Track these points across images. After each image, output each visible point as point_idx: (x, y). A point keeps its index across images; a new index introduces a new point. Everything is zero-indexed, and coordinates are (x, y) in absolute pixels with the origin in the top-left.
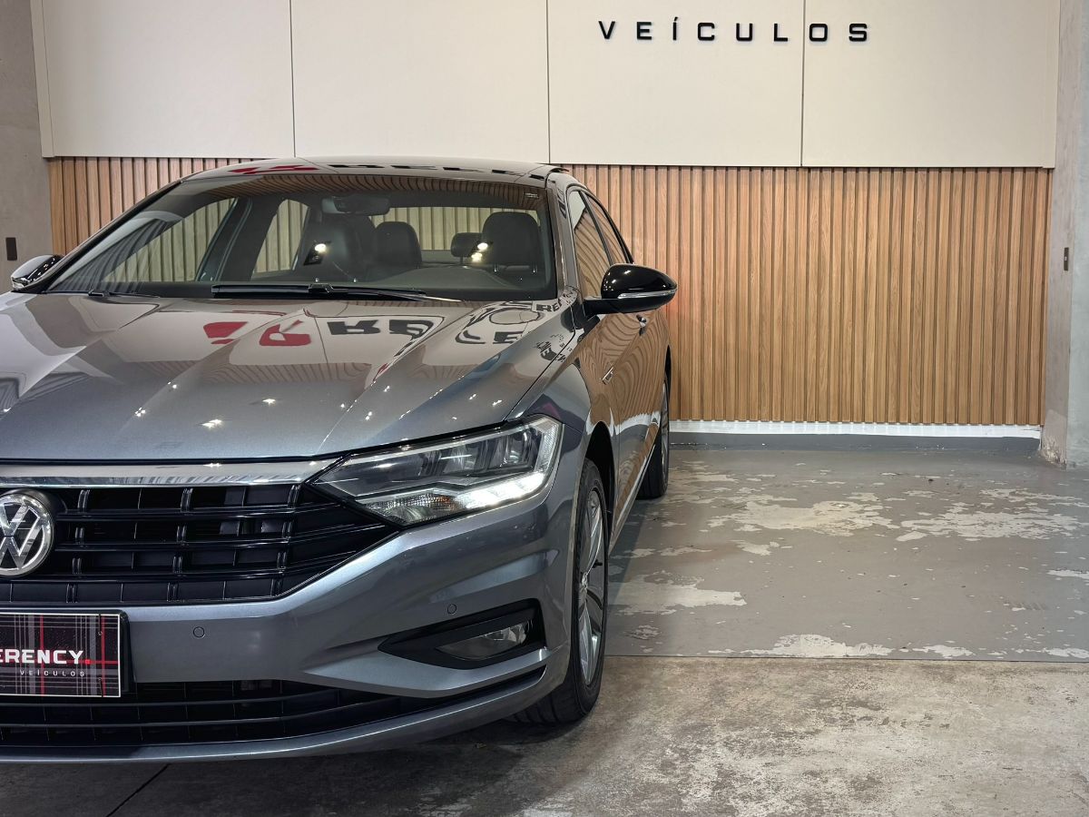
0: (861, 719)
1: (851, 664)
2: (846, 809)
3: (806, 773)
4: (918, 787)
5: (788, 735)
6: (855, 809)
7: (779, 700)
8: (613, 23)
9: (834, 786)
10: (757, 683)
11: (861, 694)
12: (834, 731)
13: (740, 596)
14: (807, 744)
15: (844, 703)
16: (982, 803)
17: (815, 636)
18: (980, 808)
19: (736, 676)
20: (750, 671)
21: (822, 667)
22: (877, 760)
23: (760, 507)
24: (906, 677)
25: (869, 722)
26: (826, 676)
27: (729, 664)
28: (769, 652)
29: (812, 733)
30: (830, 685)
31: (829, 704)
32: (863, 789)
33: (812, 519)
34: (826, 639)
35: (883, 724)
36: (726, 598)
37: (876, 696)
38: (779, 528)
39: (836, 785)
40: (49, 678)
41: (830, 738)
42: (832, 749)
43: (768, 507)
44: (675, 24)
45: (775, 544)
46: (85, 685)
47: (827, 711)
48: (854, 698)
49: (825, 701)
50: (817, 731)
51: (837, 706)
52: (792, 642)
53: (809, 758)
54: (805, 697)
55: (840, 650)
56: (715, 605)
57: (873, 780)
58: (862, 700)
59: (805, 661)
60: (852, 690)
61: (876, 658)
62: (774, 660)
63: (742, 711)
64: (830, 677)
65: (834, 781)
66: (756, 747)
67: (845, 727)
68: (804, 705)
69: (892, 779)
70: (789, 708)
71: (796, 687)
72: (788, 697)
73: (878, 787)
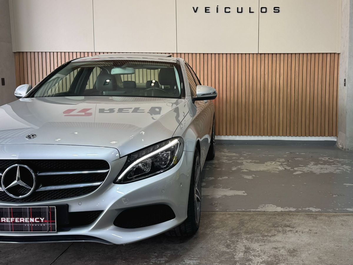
0: (289, 231)
1: (283, 214)
2: (287, 259)
3: (273, 248)
4: (309, 252)
5: (266, 236)
6: (290, 259)
7: (262, 225)
8: (197, 8)
9: (282, 252)
10: (253, 220)
11: (288, 223)
12: (280, 235)
13: (245, 192)
14: (272, 239)
15: (283, 226)
16: (330, 257)
17: (271, 205)
18: (330, 258)
19: (247, 218)
20: (251, 216)
21: (274, 215)
22: (295, 244)
23: (248, 164)
24: (301, 218)
25: (291, 232)
26: (276, 217)
27: (244, 214)
28: (257, 210)
29: (273, 235)
30: (278, 220)
31: (278, 226)
32: (292, 253)
33: (265, 167)
34: (274, 206)
35: (296, 232)
36: (241, 193)
37: (293, 224)
38: (255, 170)
39: (283, 252)
40: (34, 227)
41: (279, 237)
42: (280, 240)
43: (250, 164)
44: (217, 8)
45: (254, 176)
46: (45, 228)
47: (277, 229)
48: (285, 224)
49: (276, 225)
50: (275, 235)
51: (280, 227)
52: (264, 207)
53: (273, 243)
54: (270, 224)
55: (279, 209)
56: (237, 195)
57: (294, 250)
58: (289, 225)
59: (268, 213)
60: (284, 222)
61: (291, 212)
62: (258, 212)
63: (250, 229)
64: (277, 218)
65: (282, 250)
66: (256, 240)
67: (284, 233)
68: (270, 227)
69: (301, 250)
70: (265, 228)
71: (266, 221)
72: (264, 224)
73: (296, 252)
